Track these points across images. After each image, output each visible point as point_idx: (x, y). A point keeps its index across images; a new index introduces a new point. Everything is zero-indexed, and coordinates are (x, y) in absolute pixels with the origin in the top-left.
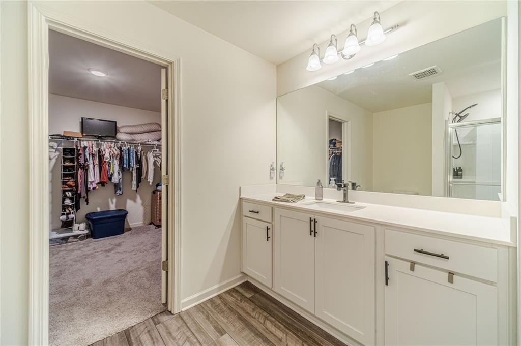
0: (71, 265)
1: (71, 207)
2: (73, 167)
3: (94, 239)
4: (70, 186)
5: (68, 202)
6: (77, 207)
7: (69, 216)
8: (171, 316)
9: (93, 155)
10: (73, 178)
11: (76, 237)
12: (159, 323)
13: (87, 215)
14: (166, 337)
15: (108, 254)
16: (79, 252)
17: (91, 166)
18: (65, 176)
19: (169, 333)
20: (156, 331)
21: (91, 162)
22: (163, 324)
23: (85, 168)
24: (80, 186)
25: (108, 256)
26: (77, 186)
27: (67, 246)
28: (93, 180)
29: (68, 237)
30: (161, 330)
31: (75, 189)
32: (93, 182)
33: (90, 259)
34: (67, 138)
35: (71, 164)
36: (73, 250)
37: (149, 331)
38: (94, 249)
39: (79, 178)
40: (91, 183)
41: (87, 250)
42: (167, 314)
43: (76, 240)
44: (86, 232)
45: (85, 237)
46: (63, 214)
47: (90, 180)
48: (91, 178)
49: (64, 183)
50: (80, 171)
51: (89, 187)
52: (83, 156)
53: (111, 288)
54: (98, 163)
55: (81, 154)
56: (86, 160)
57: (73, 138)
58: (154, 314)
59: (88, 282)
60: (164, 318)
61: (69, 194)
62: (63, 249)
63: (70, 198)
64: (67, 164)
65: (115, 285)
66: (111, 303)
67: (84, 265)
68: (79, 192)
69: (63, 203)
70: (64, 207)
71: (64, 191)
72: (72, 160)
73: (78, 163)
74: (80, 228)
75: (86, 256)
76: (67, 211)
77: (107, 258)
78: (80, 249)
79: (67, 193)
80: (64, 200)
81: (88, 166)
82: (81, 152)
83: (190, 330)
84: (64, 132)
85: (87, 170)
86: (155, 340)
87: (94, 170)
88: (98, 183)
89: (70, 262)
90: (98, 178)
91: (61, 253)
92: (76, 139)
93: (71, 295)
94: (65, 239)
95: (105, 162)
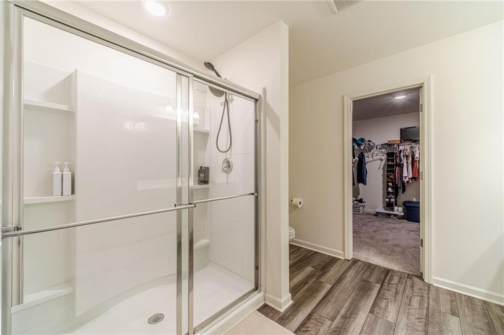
0: (384, 230)
1: (392, 193)
2: (393, 165)
3: (408, 221)
4: (391, 179)
5: (390, 190)
6: (396, 194)
7: (391, 200)
8: (422, 282)
9: (407, 157)
10: (393, 173)
11: (395, 215)
12: (410, 279)
13: (404, 202)
14: (408, 287)
15: (410, 232)
16: (393, 225)
17: (405, 165)
18: (388, 171)
19: (412, 287)
20: (405, 281)
21: (405, 161)
22: (412, 280)
23: (401, 166)
24: (397, 180)
25: (408, 233)
26: (395, 179)
27: (388, 220)
28: (407, 175)
29: (391, 214)
30: (408, 282)
31: (394, 181)
32: (406, 177)
33: (396, 231)
34: (389, 145)
35: (392, 163)
36: (390, 223)
37: (401, 278)
38: (403, 227)
39: (397, 173)
40: (405, 177)
41: (398, 226)
42: (420, 279)
43: (395, 218)
44: (403, 214)
45: (402, 217)
46: (387, 198)
47: (404, 175)
48: (405, 174)
49: (388, 177)
50: (397, 168)
51: (404, 180)
52: (398, 157)
53: (396, 249)
54: (410, 162)
55: (398, 156)
56: (401, 160)
57: (394, 145)
58: (411, 273)
59: (387, 241)
60: (416, 280)
61: (390, 184)
62: (386, 220)
63: (392, 187)
64: (390, 163)
65: (400, 249)
66: (390, 254)
67: (391, 232)
68: (396, 183)
69: (387, 190)
70: (388, 193)
71: (388, 182)
72: (393, 161)
73: (396, 163)
74: (399, 210)
75: (395, 228)
76: (390, 196)
77: (408, 235)
78: (394, 224)
79: (389, 183)
80: (387, 188)
81: (403, 164)
82: (397, 155)
83: (429, 295)
84: (389, 141)
85: (402, 167)
86: (401, 282)
87: (408, 168)
88: (411, 178)
89: (384, 228)
90: (411, 174)
91: (383, 222)
92: (396, 145)
93: (375, 242)
94: (389, 215)
95: (416, 161)
